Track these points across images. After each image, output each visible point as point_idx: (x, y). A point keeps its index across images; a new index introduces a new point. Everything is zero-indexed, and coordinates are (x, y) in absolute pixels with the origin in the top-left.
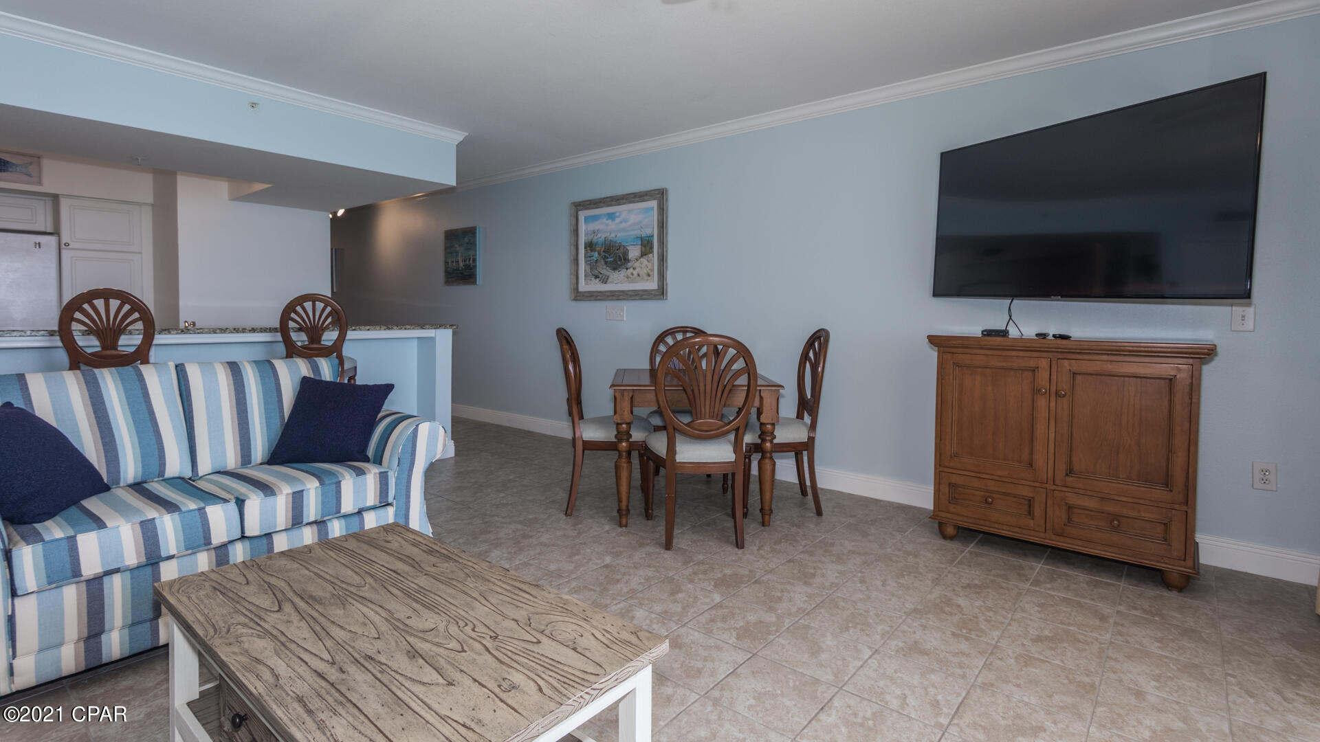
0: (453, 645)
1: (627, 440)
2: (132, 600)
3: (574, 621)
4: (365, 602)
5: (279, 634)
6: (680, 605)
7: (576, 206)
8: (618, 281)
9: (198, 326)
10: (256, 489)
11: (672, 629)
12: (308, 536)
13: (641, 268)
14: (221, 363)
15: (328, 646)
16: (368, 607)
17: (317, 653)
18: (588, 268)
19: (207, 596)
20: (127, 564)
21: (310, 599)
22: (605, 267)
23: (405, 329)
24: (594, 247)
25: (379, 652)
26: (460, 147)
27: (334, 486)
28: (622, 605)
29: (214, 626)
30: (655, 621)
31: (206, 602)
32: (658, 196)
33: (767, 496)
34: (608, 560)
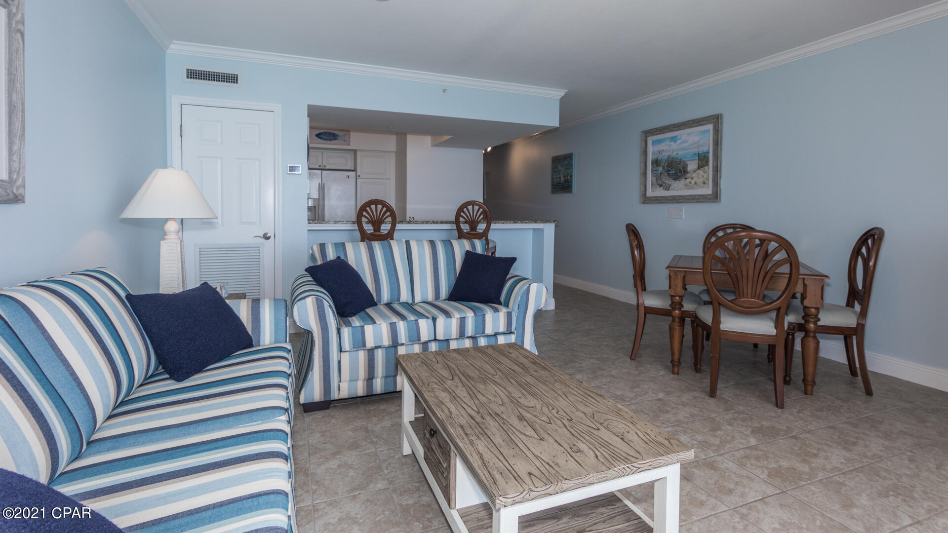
0: (544, 418)
1: (680, 309)
2: (386, 364)
3: (624, 422)
4: (496, 384)
5: (452, 392)
6: (718, 439)
7: (645, 133)
8: (678, 188)
9: (415, 219)
10: (442, 313)
11: (709, 455)
12: (467, 343)
13: (698, 177)
14: (427, 240)
15: (476, 403)
16: (498, 387)
17: (470, 405)
18: (654, 179)
19: (419, 365)
20: (384, 344)
21: (468, 377)
22: (667, 178)
23: (525, 223)
24: (659, 163)
25: (503, 413)
26: (562, 100)
27: (482, 317)
28: (670, 429)
29: (422, 381)
30: (696, 446)
31: (419, 368)
32: (714, 120)
33: (810, 369)
34: (661, 395)
